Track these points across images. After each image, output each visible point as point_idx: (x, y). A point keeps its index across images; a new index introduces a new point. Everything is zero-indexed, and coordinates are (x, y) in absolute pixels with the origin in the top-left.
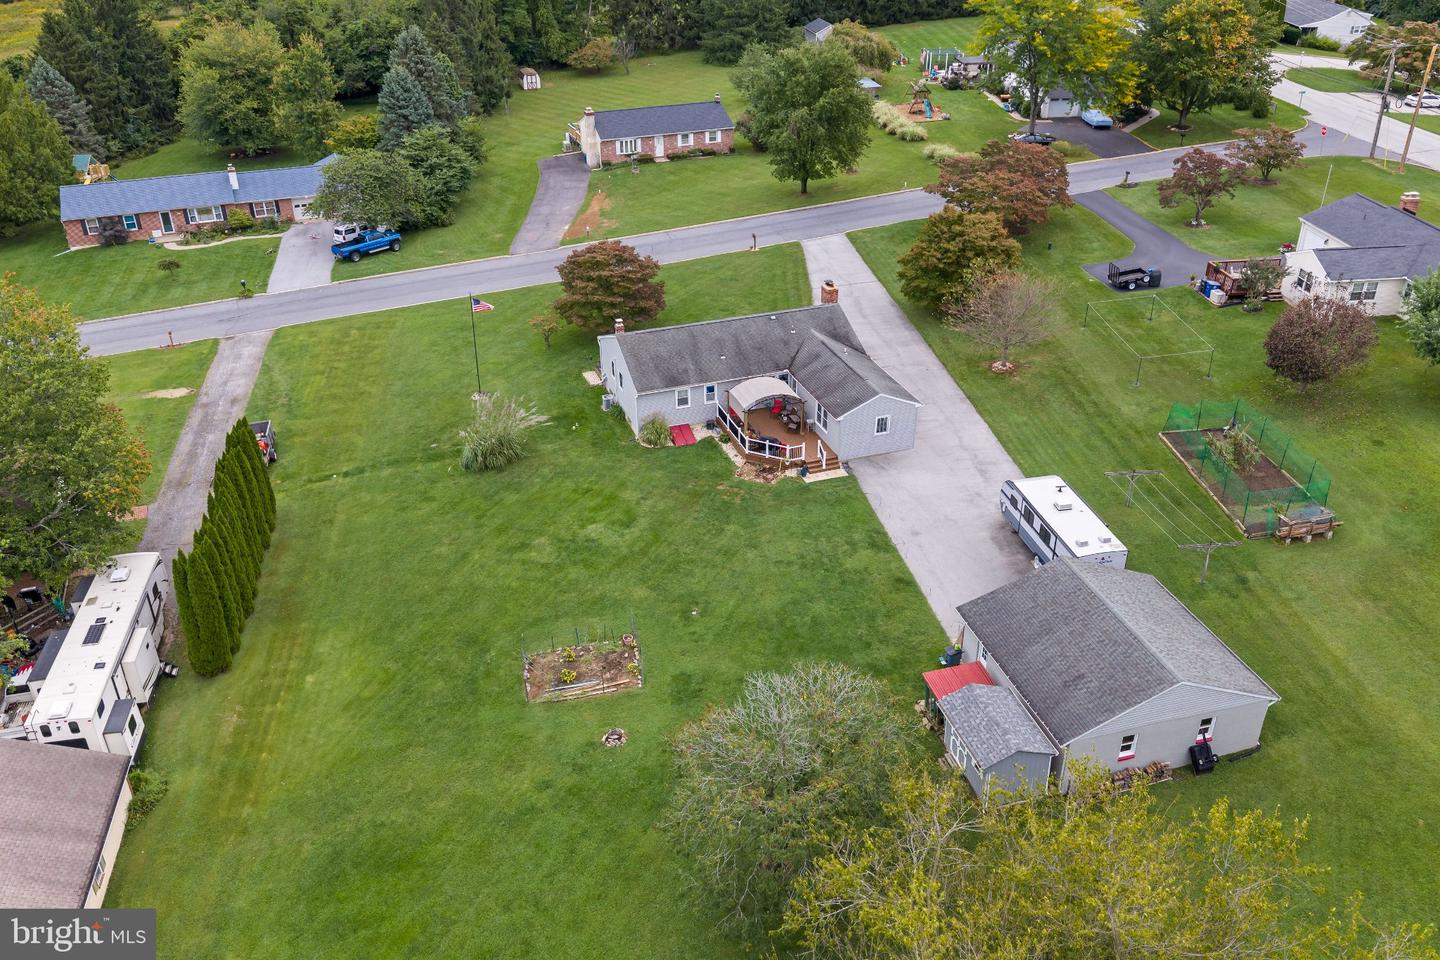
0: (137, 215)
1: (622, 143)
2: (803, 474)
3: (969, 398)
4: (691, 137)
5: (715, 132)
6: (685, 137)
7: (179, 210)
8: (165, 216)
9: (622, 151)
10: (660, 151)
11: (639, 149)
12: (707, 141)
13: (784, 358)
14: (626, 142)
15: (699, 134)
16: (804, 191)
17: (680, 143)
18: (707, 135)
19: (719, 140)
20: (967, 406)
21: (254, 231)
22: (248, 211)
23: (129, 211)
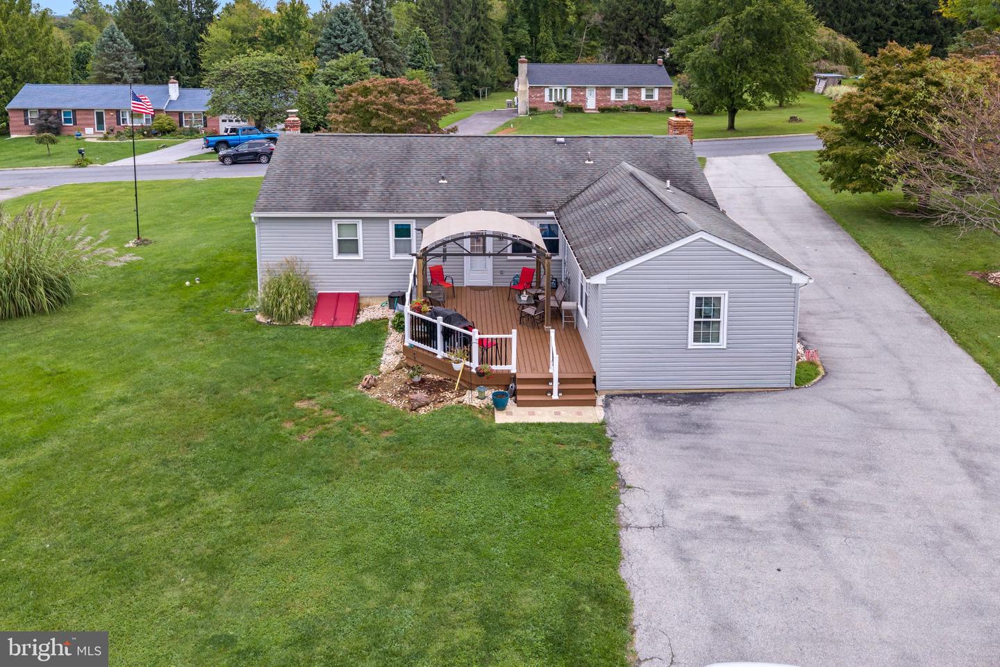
0: (74, 111)
1: (551, 90)
2: (499, 404)
3: (938, 319)
4: (626, 92)
5: (652, 90)
6: (619, 91)
7: (111, 110)
8: (100, 115)
9: (551, 99)
10: (591, 103)
11: (569, 99)
12: (643, 98)
13: (555, 195)
14: (556, 90)
15: (635, 89)
16: (731, 127)
17: (613, 96)
18: (643, 92)
19: (656, 97)
20: (933, 332)
21: (171, 136)
22: (177, 119)
23: (71, 106)
